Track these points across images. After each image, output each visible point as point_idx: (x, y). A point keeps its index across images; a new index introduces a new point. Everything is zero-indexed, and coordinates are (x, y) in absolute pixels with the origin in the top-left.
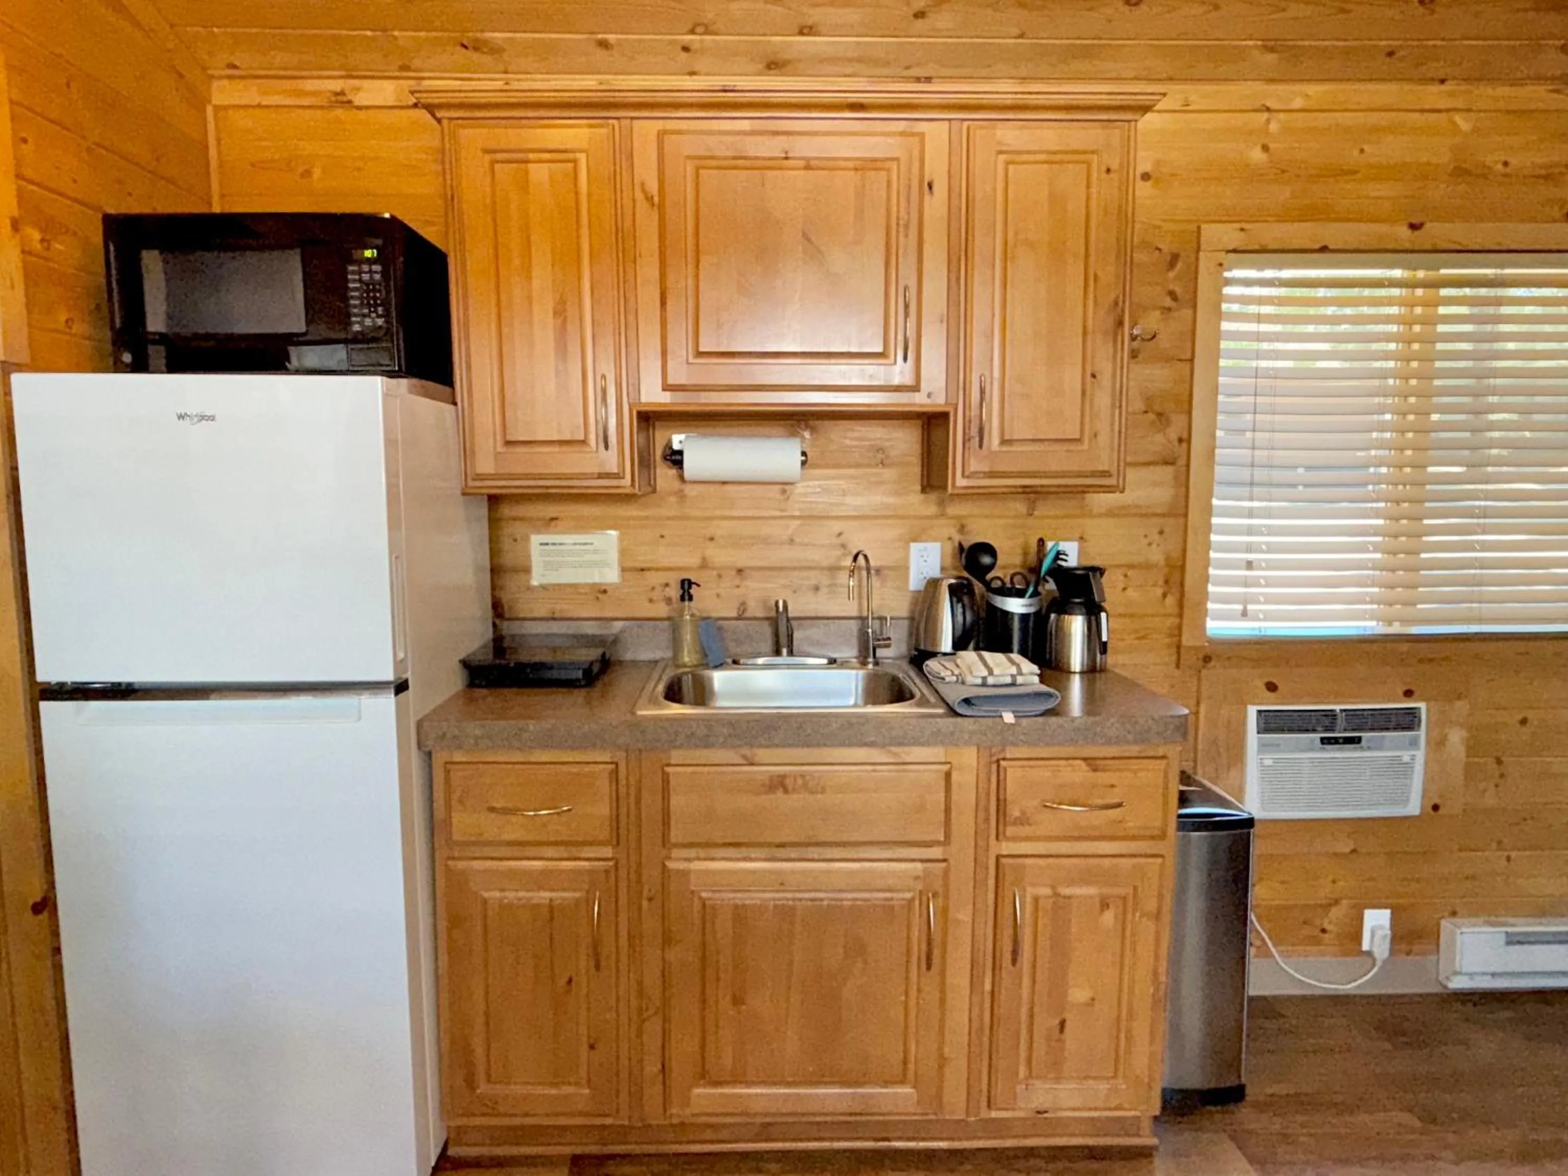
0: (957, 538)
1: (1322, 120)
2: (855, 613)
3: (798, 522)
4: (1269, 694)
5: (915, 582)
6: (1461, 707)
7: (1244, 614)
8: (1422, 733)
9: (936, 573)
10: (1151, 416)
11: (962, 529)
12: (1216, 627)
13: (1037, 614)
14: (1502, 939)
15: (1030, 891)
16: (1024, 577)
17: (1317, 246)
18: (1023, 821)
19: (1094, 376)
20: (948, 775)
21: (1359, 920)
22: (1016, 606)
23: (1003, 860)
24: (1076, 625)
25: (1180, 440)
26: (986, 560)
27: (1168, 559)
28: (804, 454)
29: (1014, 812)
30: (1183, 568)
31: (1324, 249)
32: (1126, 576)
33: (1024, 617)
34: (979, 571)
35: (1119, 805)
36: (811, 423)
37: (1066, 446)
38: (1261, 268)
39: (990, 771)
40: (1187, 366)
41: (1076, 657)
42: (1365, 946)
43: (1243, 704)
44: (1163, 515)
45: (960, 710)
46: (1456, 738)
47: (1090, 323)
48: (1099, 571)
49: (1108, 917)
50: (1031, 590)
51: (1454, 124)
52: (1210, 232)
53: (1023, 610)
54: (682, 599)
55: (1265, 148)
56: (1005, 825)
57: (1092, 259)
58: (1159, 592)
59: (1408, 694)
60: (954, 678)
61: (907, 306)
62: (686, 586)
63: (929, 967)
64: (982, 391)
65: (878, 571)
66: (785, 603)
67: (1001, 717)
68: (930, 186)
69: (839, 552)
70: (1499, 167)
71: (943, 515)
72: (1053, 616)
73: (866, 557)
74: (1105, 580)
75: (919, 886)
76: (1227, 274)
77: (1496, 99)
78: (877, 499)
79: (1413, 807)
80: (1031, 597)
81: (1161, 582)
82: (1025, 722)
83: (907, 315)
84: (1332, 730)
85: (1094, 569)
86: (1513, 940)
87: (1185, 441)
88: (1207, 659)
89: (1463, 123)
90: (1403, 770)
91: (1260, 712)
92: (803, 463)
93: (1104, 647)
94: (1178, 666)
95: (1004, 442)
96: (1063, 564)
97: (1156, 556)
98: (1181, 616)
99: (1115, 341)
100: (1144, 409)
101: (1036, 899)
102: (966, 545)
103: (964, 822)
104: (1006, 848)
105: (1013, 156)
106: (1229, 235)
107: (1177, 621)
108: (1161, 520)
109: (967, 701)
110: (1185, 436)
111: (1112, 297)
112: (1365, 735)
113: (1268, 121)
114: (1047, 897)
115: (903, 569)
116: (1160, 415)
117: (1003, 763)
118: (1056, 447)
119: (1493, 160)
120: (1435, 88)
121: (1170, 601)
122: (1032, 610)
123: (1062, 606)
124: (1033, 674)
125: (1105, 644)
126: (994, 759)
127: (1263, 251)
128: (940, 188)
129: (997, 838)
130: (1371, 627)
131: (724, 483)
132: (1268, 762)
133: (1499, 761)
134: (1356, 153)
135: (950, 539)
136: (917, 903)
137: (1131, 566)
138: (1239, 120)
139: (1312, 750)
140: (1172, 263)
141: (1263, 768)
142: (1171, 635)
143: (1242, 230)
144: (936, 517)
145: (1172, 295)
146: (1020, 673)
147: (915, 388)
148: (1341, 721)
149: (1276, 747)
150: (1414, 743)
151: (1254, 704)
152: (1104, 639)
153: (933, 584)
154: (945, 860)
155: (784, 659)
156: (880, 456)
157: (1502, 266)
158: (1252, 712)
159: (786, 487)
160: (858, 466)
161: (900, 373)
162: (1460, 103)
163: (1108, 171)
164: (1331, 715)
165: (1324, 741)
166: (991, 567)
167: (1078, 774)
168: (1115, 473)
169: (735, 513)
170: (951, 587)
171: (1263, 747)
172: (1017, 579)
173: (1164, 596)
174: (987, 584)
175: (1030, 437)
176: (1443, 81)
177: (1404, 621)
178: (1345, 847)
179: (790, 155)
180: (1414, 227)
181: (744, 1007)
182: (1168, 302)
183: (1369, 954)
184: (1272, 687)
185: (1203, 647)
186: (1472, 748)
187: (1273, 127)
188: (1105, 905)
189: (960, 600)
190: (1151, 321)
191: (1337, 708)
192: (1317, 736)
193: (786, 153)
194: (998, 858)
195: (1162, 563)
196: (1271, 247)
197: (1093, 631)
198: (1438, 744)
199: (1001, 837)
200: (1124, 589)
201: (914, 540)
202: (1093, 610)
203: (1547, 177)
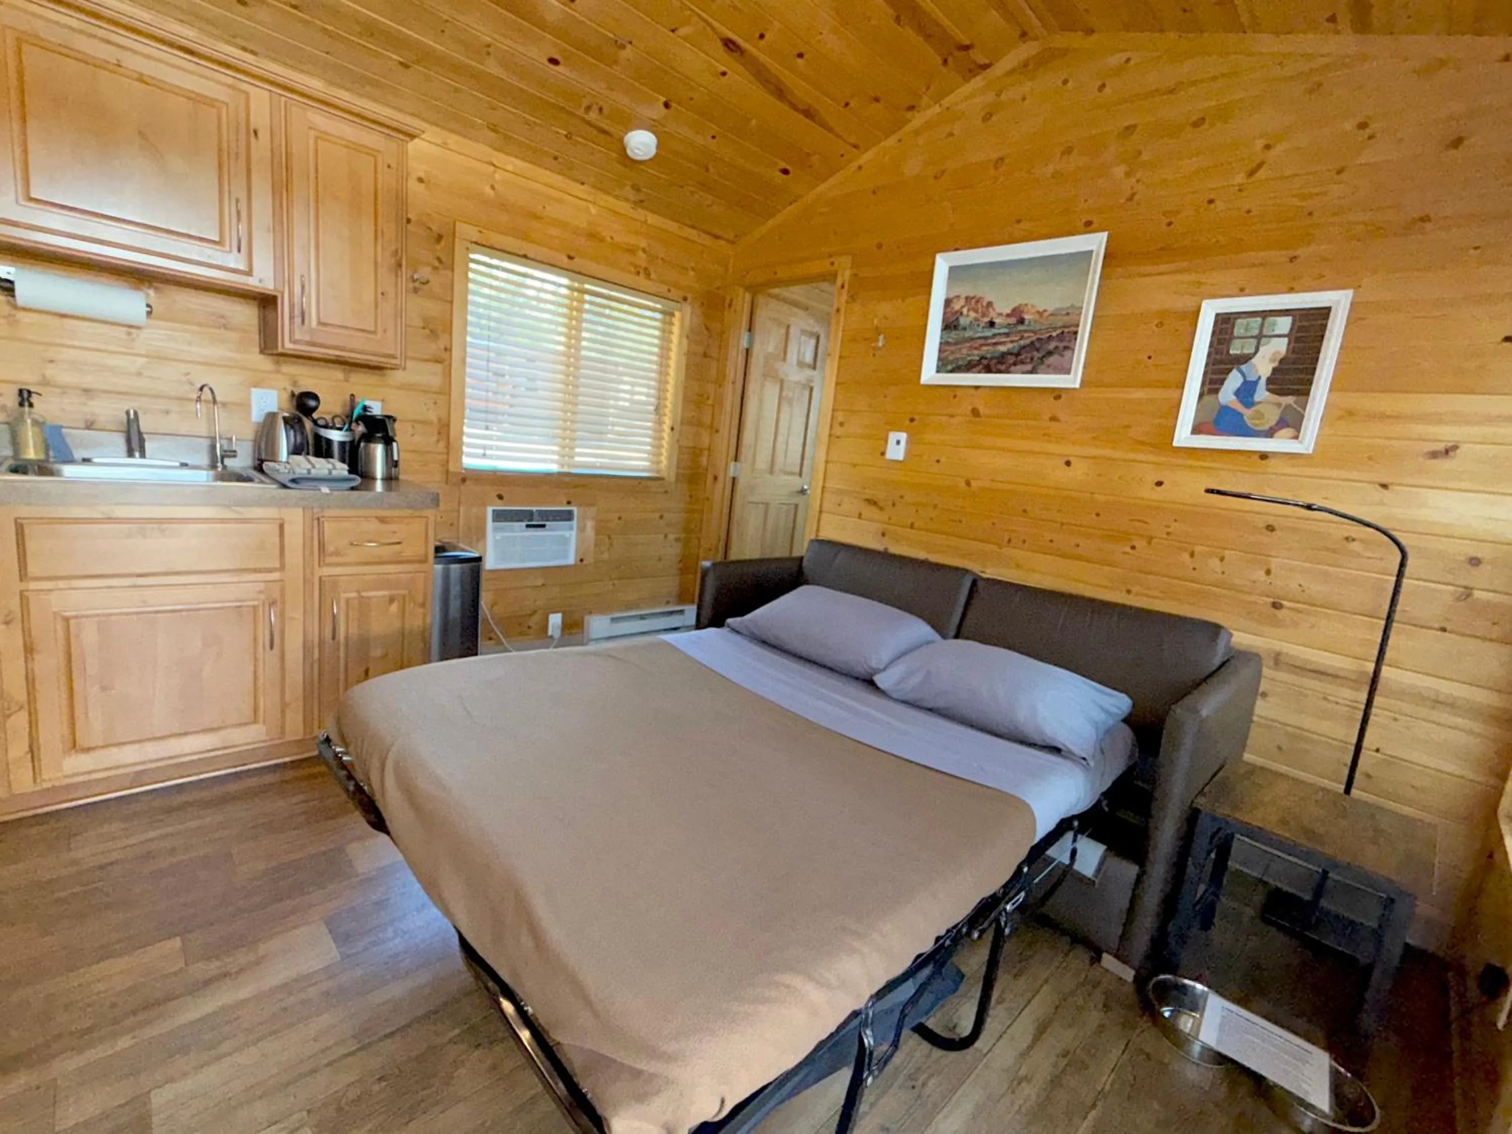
0: (290, 388)
1: (521, 181)
2: (204, 434)
3: (144, 360)
4: (500, 501)
5: (257, 415)
6: (592, 511)
7: (484, 455)
8: (574, 523)
9: (275, 409)
10: (427, 331)
11: (295, 383)
12: (469, 462)
13: (352, 442)
14: (609, 621)
15: (344, 596)
16: (343, 420)
17: (522, 253)
18: (337, 553)
19: (383, 294)
20: (281, 527)
21: (547, 620)
22: (336, 436)
23: (323, 579)
24: (379, 450)
25: (446, 349)
26: (312, 403)
27: (440, 420)
28: (148, 306)
29: (330, 548)
30: (448, 426)
31: (525, 256)
32: (413, 427)
33: (342, 444)
34: (308, 411)
35: (399, 543)
36: (155, 284)
37: (365, 335)
38: (492, 257)
39: (313, 527)
40: (449, 305)
41: (379, 469)
42: (550, 633)
43: (484, 505)
44: (435, 393)
45: (289, 485)
46: (590, 525)
47: (379, 260)
48: (392, 419)
49: (394, 608)
50: (346, 427)
51: (588, 208)
52: (461, 228)
53: (342, 439)
54: (21, 404)
55: (493, 187)
56: (324, 557)
57: (380, 219)
58: (435, 438)
59: (569, 503)
60: (286, 471)
61: (238, 213)
62: (25, 397)
63: (272, 647)
64: (303, 287)
65: (224, 405)
66: (136, 413)
67: (320, 490)
68: (256, 132)
69: (187, 387)
70: (609, 239)
71: (278, 372)
72: (362, 444)
73: (211, 390)
74: (397, 425)
75: (262, 597)
76: (472, 256)
77: (606, 201)
78: (220, 352)
79: (571, 560)
80: (347, 430)
81: (436, 433)
82: (336, 493)
83: (239, 220)
84: (531, 520)
85: (389, 417)
86: (613, 620)
87: (448, 349)
88: (464, 480)
89: (593, 210)
90: (565, 541)
91: (494, 511)
92: (149, 313)
93: (396, 464)
94: (447, 483)
95: (320, 323)
96: (368, 414)
97: (433, 416)
98: (448, 454)
99: (397, 276)
100: (421, 325)
101: (348, 601)
102: (297, 392)
103: (294, 556)
104: (326, 571)
105: (322, 136)
106: (472, 232)
107: (445, 457)
108: (436, 396)
109: (294, 481)
110: (448, 347)
111: (393, 248)
112: (548, 523)
113: (494, 172)
114: (354, 598)
115: (245, 406)
116: (432, 331)
117: (322, 519)
118: (360, 334)
119: (606, 234)
120: (579, 186)
121: (442, 445)
122: (347, 439)
123: (368, 438)
124: (343, 469)
125: (397, 462)
126: (316, 516)
127: (491, 247)
128: (264, 135)
129: (320, 566)
130: (554, 468)
131: (63, 316)
132: (498, 538)
133: (610, 538)
134: (541, 207)
135: (285, 389)
136: (261, 609)
137: (415, 421)
138: (478, 165)
139: (522, 531)
140: (440, 238)
141: (496, 542)
142: (443, 466)
143: (480, 232)
144: (270, 372)
145: (439, 260)
146: (335, 468)
147: (249, 273)
148: (536, 516)
149: (502, 529)
150: (571, 528)
151: (491, 505)
152: (396, 458)
153: (271, 417)
154: (281, 581)
155: (137, 460)
156: (222, 321)
157: (611, 290)
158: (490, 510)
159: (133, 331)
160: (200, 324)
161: (235, 261)
162: (590, 198)
163: (389, 166)
164: (531, 512)
165: (528, 526)
166: (315, 409)
167: (373, 526)
168: (399, 356)
169: (76, 343)
170: (284, 418)
171: (496, 530)
172: (337, 420)
173: (438, 441)
174: (315, 422)
175: (339, 324)
176: (583, 184)
177: (569, 466)
178: (539, 582)
179: (122, 64)
180: (570, 258)
181: (113, 692)
182: (436, 263)
183: (551, 637)
184: (500, 497)
185: (462, 473)
186: (598, 531)
187: (497, 176)
188: (392, 600)
189: (292, 427)
190: (425, 272)
191: (534, 509)
192: (524, 524)
193: (118, 61)
194: (320, 578)
195: (436, 421)
196: (496, 246)
197: (388, 454)
198: (582, 529)
199: (322, 563)
200: (413, 435)
201: (255, 386)
202: (388, 441)
203: (628, 250)
